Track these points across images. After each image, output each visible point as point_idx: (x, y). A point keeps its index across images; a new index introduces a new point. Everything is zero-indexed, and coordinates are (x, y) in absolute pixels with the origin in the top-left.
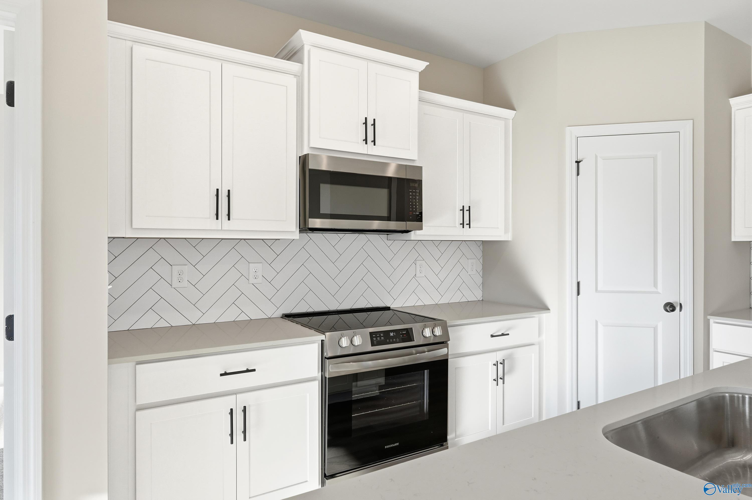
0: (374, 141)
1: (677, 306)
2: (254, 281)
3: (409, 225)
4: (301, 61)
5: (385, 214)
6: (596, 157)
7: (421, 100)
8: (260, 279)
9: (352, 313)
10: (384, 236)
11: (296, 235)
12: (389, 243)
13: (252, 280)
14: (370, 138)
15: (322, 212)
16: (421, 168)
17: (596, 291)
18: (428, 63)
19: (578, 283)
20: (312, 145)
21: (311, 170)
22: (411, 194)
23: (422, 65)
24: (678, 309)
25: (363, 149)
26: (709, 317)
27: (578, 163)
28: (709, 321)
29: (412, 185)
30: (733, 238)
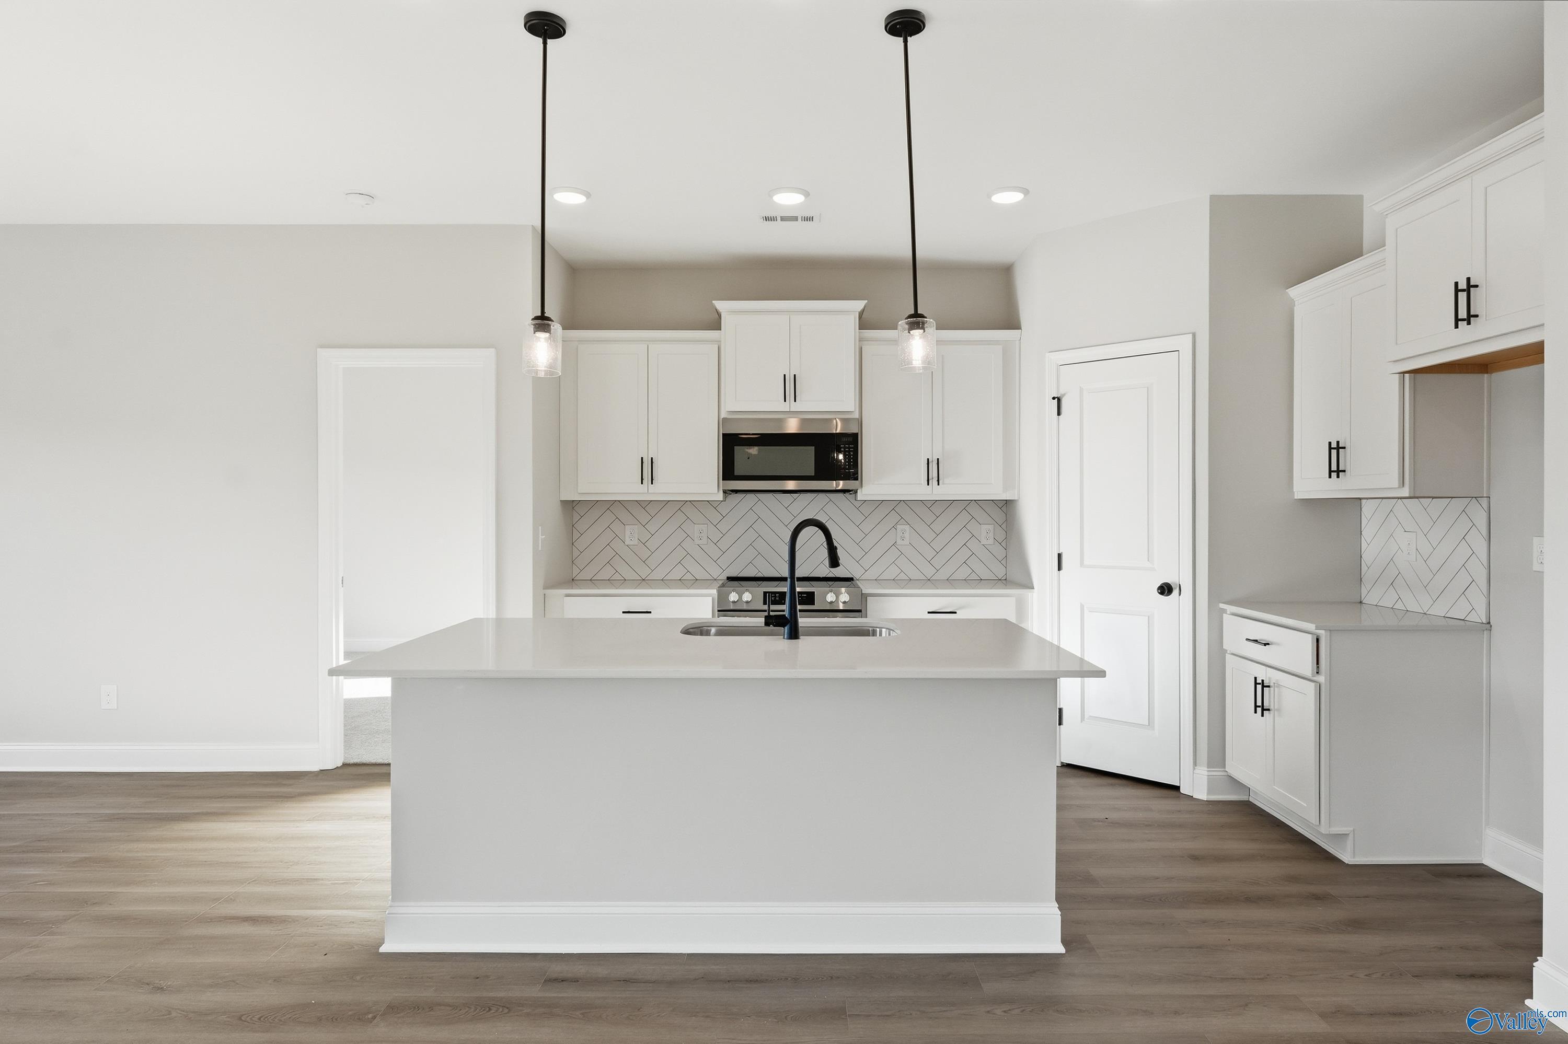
0: (795, 398)
1: (1176, 588)
2: (700, 542)
3: (846, 484)
4: (720, 328)
5: (812, 473)
6: (1081, 390)
7: (861, 339)
8: (705, 540)
9: (826, 581)
11: (721, 497)
13: (697, 541)
14: (790, 393)
15: (736, 473)
16: (859, 419)
17: (1081, 565)
18: (867, 301)
19: (1060, 556)
20: (732, 411)
21: (725, 434)
22: (842, 449)
23: (859, 305)
24: (1175, 592)
25: (784, 407)
26: (1222, 606)
27: (1059, 400)
28: (1224, 611)
29: (844, 439)
30: (1298, 496)
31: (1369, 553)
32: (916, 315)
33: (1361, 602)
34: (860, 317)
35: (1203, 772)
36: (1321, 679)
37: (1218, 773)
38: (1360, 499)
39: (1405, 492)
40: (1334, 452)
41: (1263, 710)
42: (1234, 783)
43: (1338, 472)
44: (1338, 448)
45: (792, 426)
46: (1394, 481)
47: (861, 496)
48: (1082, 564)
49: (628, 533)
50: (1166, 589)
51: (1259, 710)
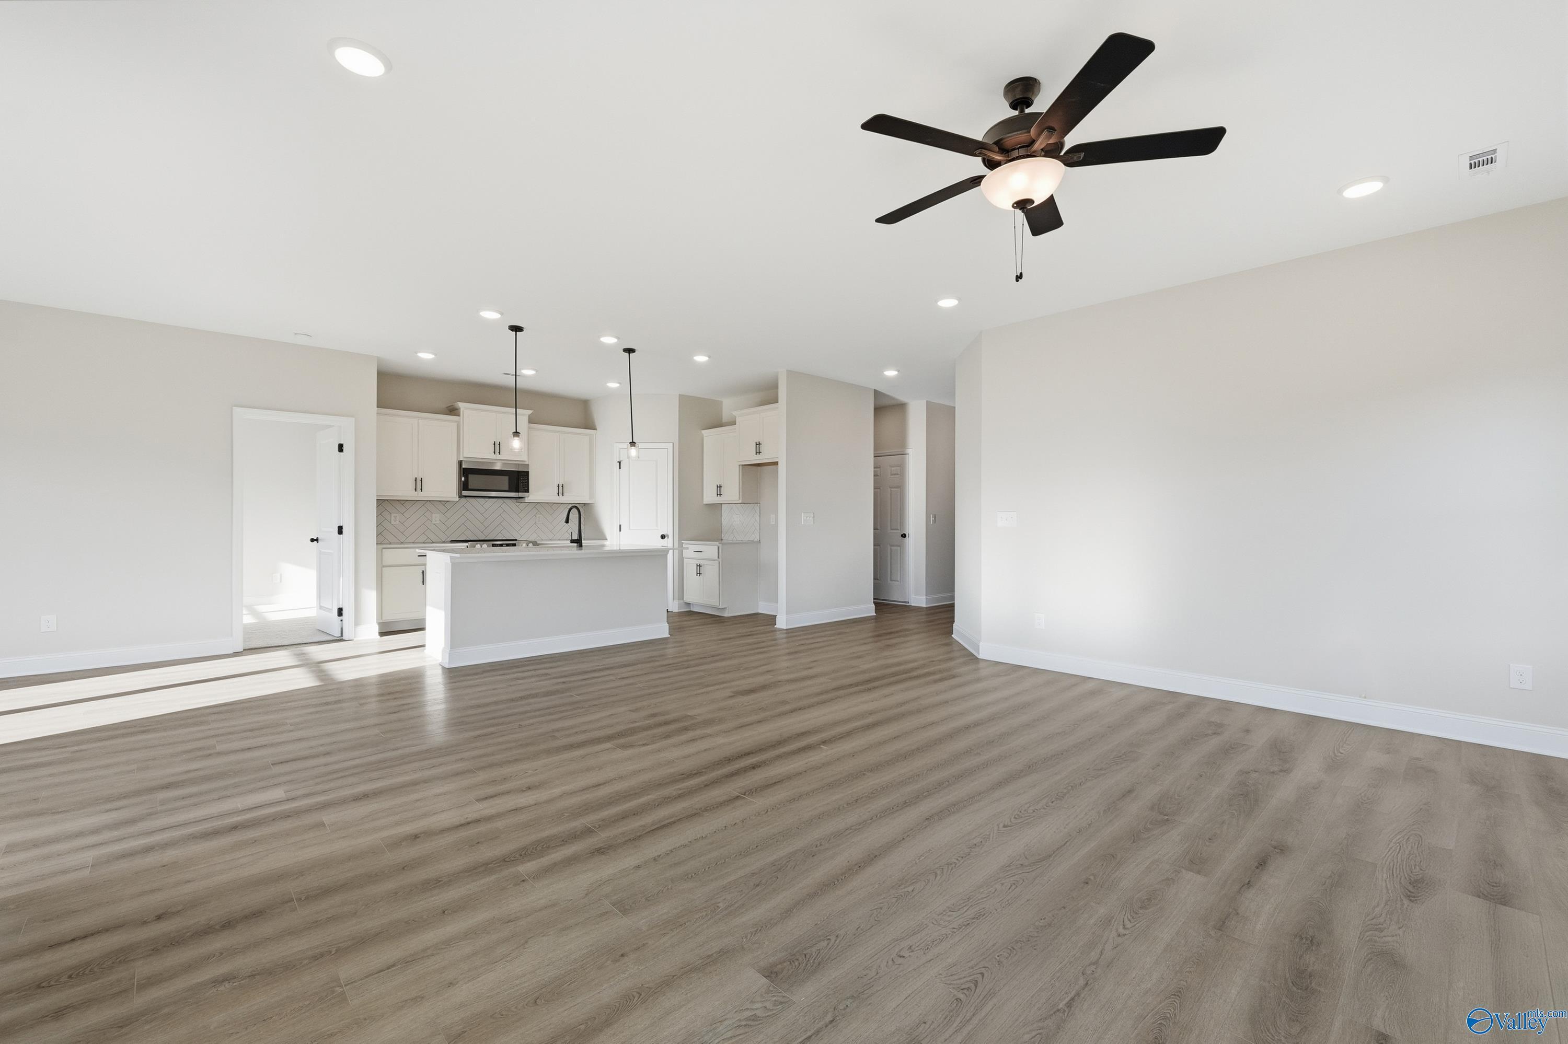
0: (499, 453)
1: (667, 536)
2: (435, 523)
3: (521, 494)
4: (459, 416)
5: (507, 489)
7: (529, 428)
8: (439, 522)
10: (514, 500)
11: (457, 499)
12: (518, 504)
14: (497, 451)
15: (470, 488)
16: (528, 465)
18: (536, 411)
19: (620, 526)
20: (464, 456)
21: (463, 468)
22: (523, 478)
23: (530, 412)
24: (666, 538)
25: (492, 456)
26: (683, 541)
27: (620, 463)
28: (683, 543)
29: (523, 474)
30: (705, 502)
31: (724, 522)
32: (633, 442)
33: (722, 540)
34: (529, 417)
35: (676, 602)
36: (720, 560)
37: (682, 602)
38: (722, 504)
39: (740, 501)
40: (719, 488)
41: (700, 574)
42: (688, 604)
43: (720, 495)
44: (720, 487)
45: (498, 467)
46: (737, 498)
47: (527, 500)
48: (630, 529)
49: (393, 518)
50: (663, 537)
51: (698, 575)
